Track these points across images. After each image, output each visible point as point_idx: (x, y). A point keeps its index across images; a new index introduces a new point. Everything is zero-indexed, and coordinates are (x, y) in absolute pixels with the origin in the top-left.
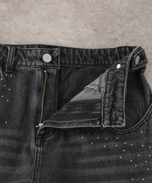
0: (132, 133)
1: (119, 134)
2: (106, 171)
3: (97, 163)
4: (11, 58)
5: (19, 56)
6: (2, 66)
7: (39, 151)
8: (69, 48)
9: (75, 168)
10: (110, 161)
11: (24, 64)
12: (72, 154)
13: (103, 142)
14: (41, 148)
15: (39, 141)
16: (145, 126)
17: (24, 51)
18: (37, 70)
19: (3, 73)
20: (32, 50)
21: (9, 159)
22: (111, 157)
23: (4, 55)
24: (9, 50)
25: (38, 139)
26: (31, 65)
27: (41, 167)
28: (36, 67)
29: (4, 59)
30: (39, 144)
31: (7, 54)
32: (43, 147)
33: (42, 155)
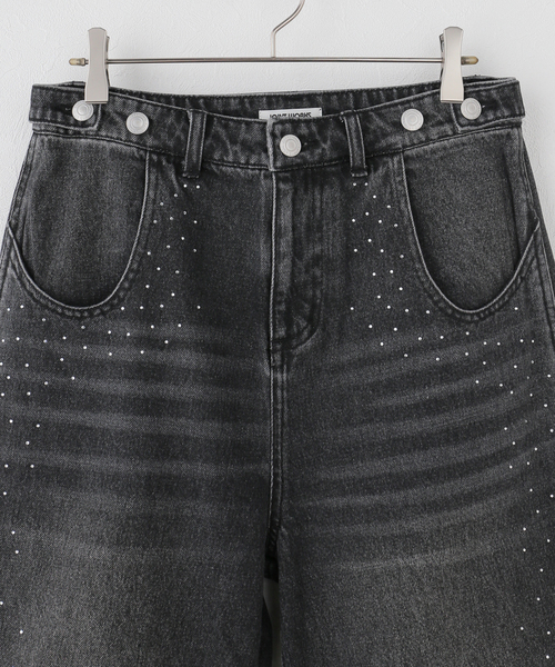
0: (497, 314)
1: (469, 323)
2: (447, 420)
3: (424, 405)
4: (195, 142)
5: (217, 137)
6: (174, 163)
7: (280, 384)
8: (343, 92)
9: (371, 421)
10: (453, 396)
11: (231, 158)
12: (358, 389)
13: (433, 349)
14: (285, 375)
15: (278, 357)
16: (521, 294)
17: (231, 124)
18: (262, 177)
19: (178, 181)
20: (251, 122)
21: (213, 403)
22: (454, 386)
23: (178, 133)
24: (191, 121)
25: (275, 351)
26: (247, 163)
27: (290, 426)
28: (260, 170)
29: (180, 143)
30: (279, 363)
31: (185, 131)
32: (288, 371)
33: (288, 391)
